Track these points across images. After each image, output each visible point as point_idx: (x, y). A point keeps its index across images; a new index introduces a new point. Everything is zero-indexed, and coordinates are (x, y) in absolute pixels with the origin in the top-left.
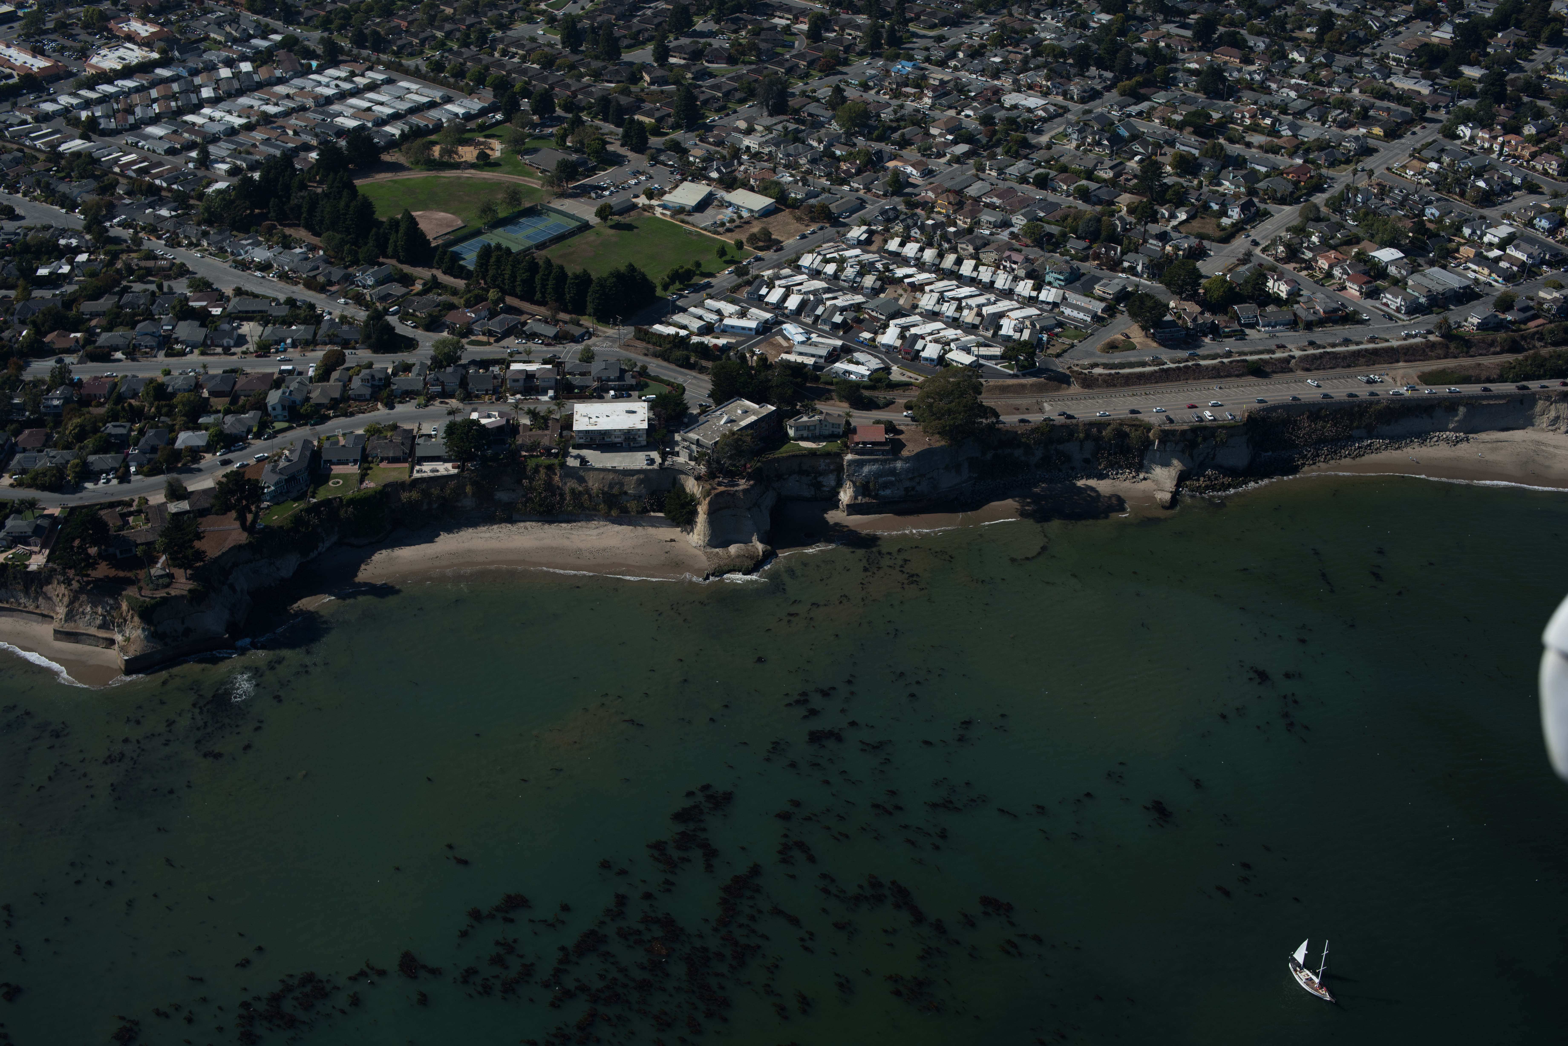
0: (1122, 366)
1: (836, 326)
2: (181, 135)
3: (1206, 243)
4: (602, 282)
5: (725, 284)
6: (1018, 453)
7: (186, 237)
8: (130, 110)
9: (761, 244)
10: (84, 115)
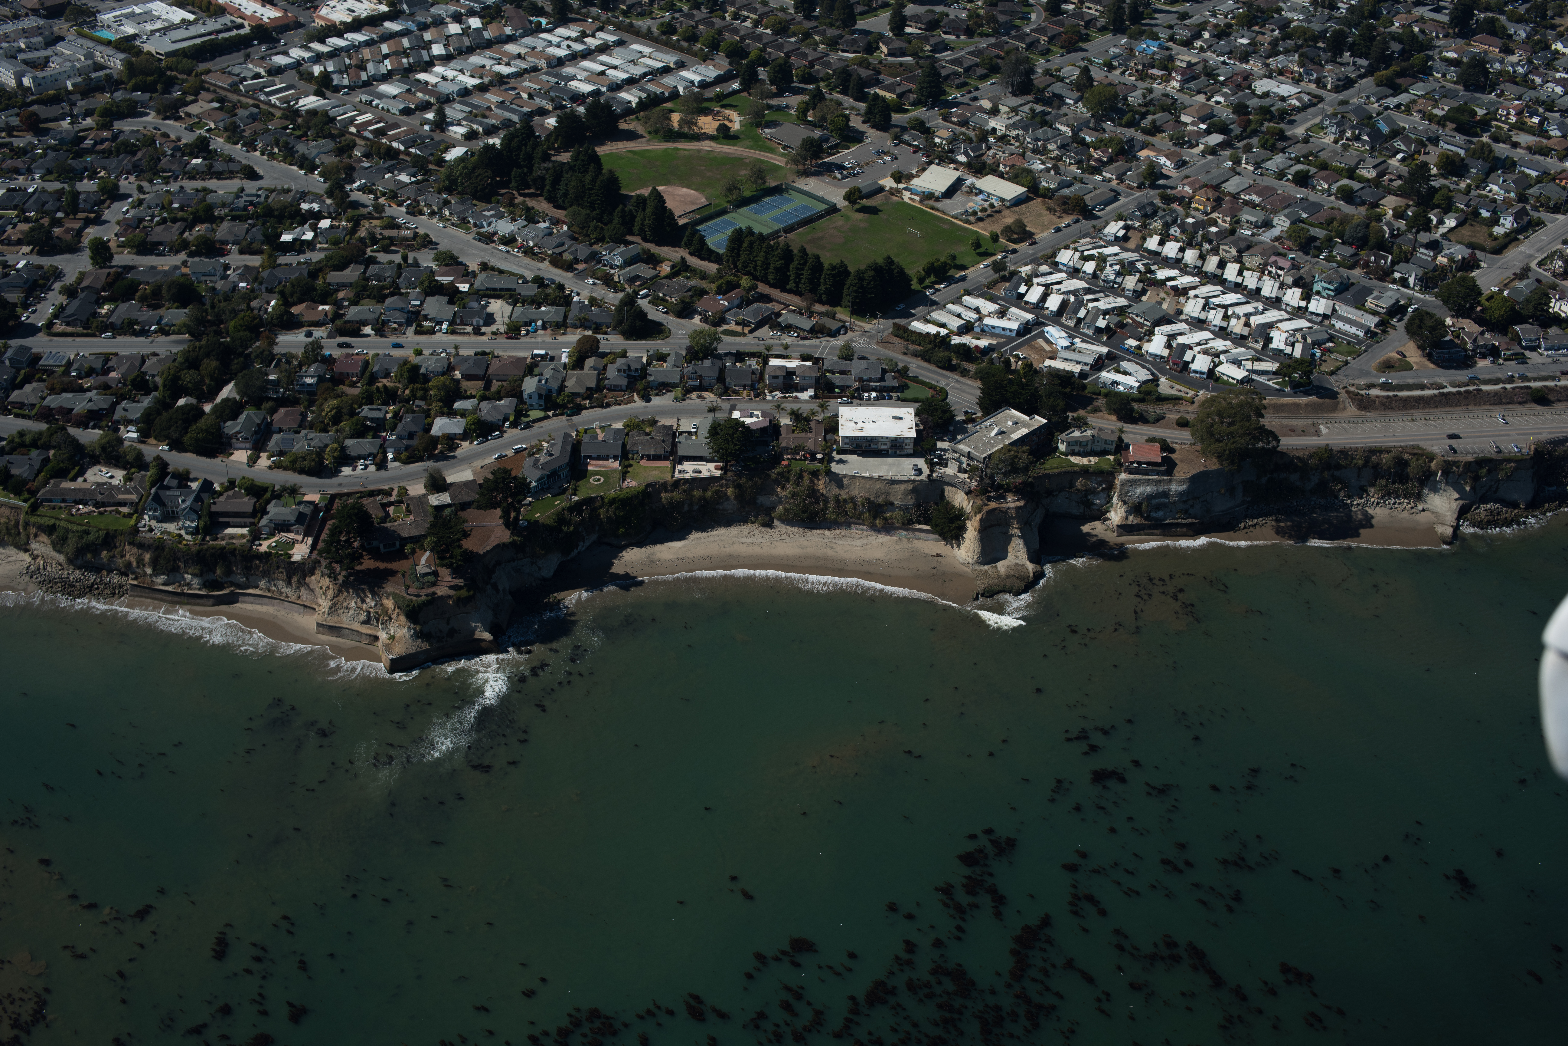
0: (1400, 388)
1: (1099, 330)
2: (414, 94)
3: (1479, 254)
4: (860, 275)
5: (981, 279)
6: (1294, 477)
7: (426, 205)
8: (362, 67)
9: (1015, 236)
10: (317, 70)
